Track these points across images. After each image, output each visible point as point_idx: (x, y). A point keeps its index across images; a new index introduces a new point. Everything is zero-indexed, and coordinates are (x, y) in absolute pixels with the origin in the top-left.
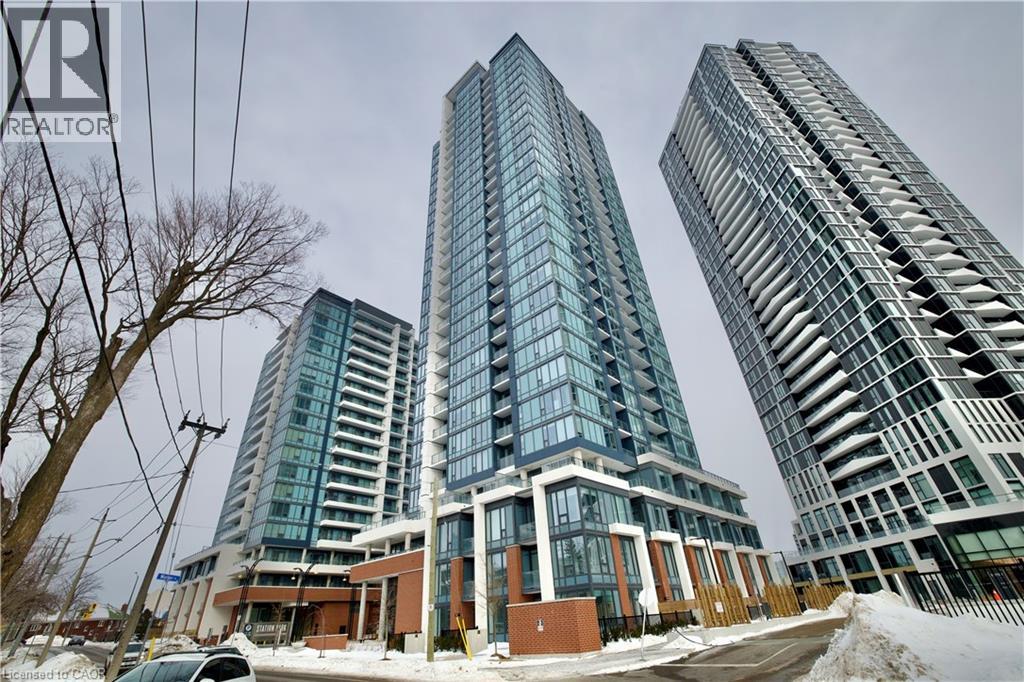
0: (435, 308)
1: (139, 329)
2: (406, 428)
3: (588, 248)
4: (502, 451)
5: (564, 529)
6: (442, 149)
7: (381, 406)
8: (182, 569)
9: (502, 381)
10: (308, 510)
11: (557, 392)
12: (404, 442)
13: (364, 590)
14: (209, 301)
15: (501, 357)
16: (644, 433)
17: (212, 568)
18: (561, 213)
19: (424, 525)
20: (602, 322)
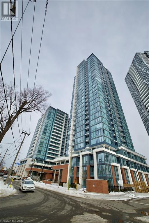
0: (74, 111)
1: (16, 113)
2: (66, 136)
3: (108, 99)
4: (87, 143)
5: (100, 163)
6: (76, 78)
7: (61, 131)
8: (20, 162)
9: (87, 128)
10: (45, 152)
11: (100, 131)
12: (66, 140)
13: (55, 171)
14: (29, 108)
15: (87, 122)
16: (120, 142)
17: (26, 163)
18: (102, 91)
19: (69, 158)
20: (111, 115)
